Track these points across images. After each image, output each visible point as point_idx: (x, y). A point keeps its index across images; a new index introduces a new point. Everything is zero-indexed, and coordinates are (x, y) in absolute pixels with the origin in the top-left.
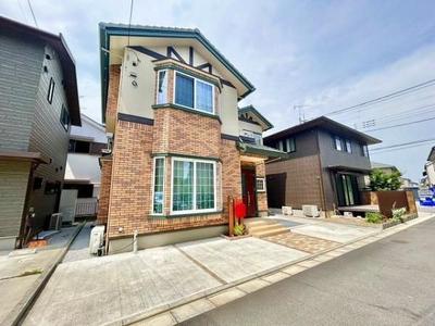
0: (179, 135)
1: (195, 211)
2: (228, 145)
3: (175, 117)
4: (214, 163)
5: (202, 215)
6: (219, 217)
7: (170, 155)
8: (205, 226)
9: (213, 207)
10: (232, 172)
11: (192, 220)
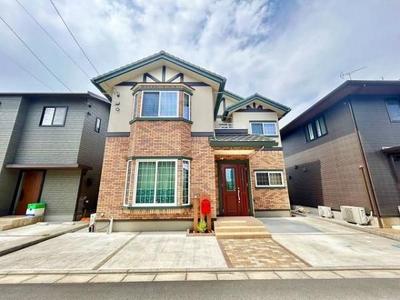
0: (144, 141)
1: (155, 204)
2: (200, 142)
3: (140, 127)
4: (176, 160)
5: (161, 208)
6: (180, 211)
7: (134, 158)
8: (171, 220)
9: (173, 202)
10: (203, 167)
11: (157, 212)
